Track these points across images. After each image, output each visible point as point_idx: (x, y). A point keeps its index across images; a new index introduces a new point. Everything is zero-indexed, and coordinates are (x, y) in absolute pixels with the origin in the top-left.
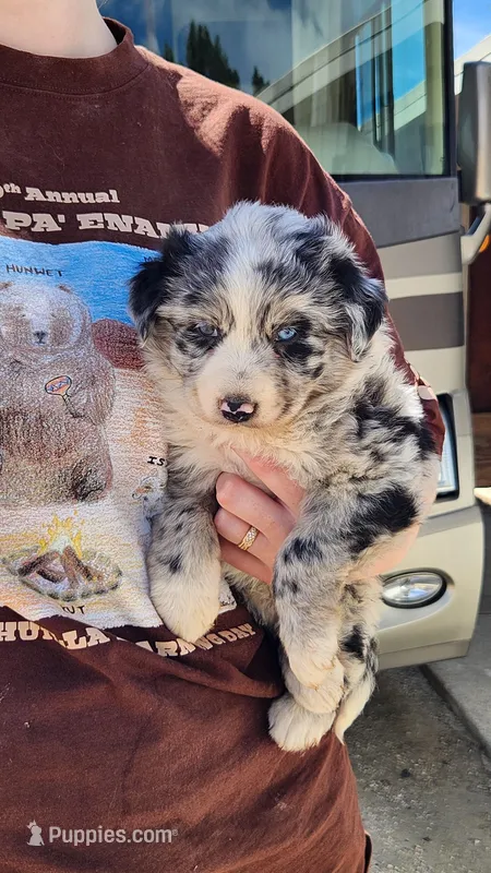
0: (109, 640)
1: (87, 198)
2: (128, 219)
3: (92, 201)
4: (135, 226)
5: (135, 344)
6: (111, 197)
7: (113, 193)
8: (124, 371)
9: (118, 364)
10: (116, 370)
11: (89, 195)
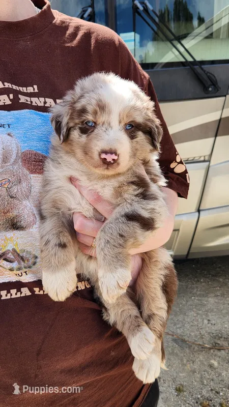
0: (31, 294)
1: (24, 89)
2: (42, 99)
3: (25, 91)
4: (45, 103)
5: (42, 162)
6: (34, 90)
7: (35, 87)
8: (35, 175)
9: (32, 172)
10: (32, 175)
11: (25, 89)
